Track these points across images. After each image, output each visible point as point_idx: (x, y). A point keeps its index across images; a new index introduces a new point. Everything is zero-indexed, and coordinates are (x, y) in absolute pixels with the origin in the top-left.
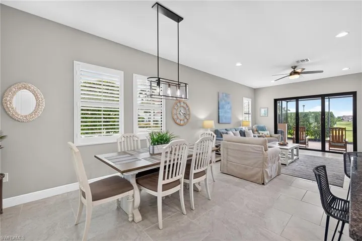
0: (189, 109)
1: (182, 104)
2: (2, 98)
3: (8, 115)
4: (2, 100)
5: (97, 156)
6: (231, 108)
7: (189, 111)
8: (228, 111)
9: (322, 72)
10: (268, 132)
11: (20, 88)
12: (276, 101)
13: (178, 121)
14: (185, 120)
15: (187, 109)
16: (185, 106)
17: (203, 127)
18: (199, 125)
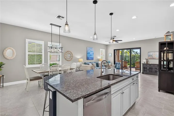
0: (72, 54)
1: (69, 52)
2: (3, 52)
3: (5, 57)
4: (3, 53)
5: (33, 70)
6: (93, 54)
7: (72, 55)
8: (92, 54)
9: (122, 41)
10: (111, 64)
11: (8, 49)
12: (114, 50)
13: (67, 59)
14: (71, 59)
15: (71, 54)
16: (70, 53)
17: (79, 61)
18: (77, 60)
